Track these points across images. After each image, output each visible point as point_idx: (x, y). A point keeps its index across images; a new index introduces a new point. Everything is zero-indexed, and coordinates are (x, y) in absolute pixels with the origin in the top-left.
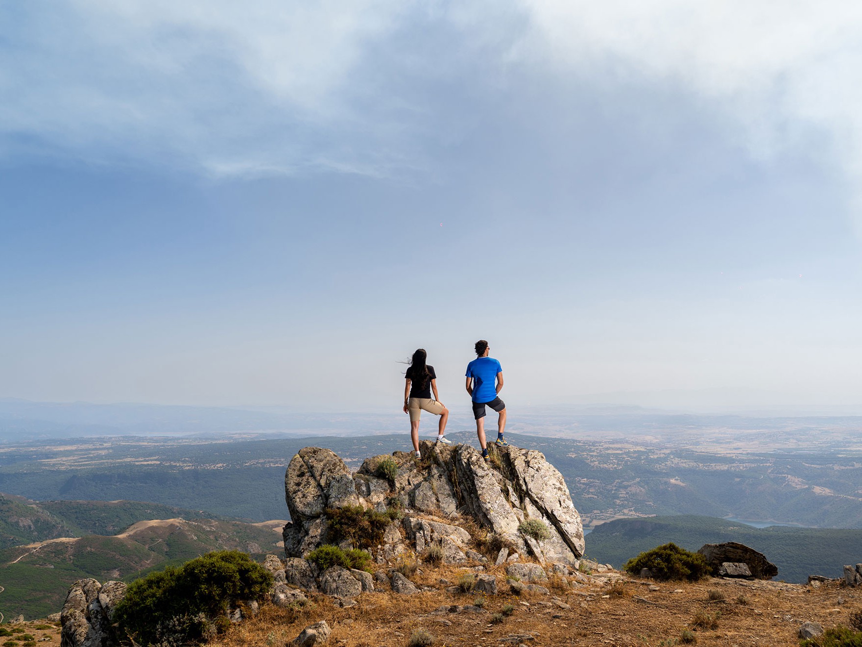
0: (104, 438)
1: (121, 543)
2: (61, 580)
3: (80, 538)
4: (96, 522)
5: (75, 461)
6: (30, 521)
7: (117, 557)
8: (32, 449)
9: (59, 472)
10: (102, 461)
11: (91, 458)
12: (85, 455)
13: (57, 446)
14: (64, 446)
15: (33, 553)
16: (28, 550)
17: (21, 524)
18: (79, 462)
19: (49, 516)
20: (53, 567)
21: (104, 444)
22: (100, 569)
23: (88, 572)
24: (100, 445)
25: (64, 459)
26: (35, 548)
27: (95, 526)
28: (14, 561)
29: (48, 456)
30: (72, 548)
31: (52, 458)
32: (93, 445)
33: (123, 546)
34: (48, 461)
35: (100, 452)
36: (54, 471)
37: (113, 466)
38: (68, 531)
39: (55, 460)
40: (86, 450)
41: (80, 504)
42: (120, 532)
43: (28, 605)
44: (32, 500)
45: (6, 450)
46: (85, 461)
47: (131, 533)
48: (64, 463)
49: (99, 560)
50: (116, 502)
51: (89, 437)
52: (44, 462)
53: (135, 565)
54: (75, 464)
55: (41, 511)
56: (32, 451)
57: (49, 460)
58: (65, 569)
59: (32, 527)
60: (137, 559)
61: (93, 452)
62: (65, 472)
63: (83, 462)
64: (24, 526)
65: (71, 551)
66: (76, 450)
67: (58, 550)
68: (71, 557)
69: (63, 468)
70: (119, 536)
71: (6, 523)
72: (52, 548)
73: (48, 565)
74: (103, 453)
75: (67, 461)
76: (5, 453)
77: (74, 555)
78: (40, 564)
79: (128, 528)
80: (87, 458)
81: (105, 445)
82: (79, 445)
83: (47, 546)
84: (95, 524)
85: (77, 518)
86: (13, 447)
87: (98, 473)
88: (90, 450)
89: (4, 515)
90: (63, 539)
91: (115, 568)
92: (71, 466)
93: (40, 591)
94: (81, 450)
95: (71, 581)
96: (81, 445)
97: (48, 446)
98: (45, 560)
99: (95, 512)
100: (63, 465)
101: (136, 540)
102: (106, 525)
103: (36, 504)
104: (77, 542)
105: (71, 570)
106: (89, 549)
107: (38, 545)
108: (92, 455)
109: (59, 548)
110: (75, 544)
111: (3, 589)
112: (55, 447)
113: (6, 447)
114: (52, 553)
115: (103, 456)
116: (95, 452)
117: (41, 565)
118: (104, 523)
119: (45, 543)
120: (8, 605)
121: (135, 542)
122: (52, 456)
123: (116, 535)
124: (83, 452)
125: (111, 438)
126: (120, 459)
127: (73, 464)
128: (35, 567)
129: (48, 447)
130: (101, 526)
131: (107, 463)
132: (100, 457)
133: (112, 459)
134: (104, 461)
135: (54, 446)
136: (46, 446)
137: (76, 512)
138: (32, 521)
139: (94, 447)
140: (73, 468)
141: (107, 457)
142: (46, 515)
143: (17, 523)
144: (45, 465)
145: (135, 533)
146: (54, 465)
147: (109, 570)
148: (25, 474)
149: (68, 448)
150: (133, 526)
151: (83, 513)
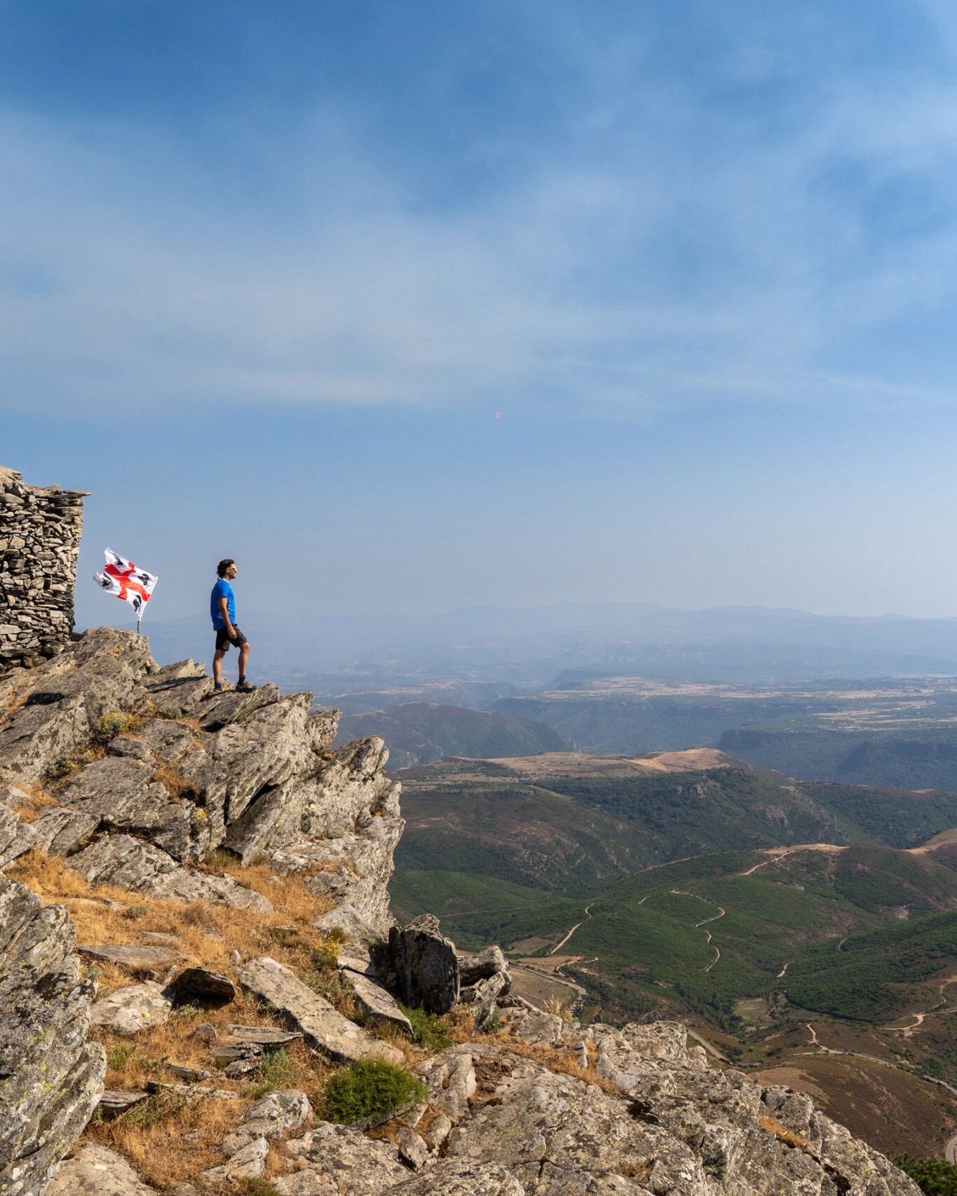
0: (924, 680)
1: (914, 862)
2: (812, 911)
3: (848, 847)
4: (889, 823)
5: (871, 718)
6: (782, 812)
7: (905, 886)
8: (806, 695)
9: (843, 735)
10: (915, 720)
11: (898, 713)
12: (887, 708)
13: (846, 690)
14: (859, 692)
15: (774, 863)
16: (766, 858)
17: (769, 816)
18: (877, 719)
19: (811, 806)
20: (802, 888)
21: (922, 690)
22: (877, 903)
23: (857, 905)
24: (915, 691)
25: (854, 713)
26: (778, 856)
27: (888, 830)
28: (746, 871)
29: (830, 706)
30: (834, 862)
31: (836, 711)
32: (904, 692)
33: (917, 868)
34: (827, 717)
35: (914, 704)
36: (835, 732)
37: (932, 730)
38: (840, 834)
39: (840, 714)
40: (891, 700)
41: (864, 792)
42: (916, 845)
43: (758, 943)
44: (793, 779)
45: (768, 695)
46: (887, 719)
47: (934, 848)
48: (853, 720)
49: (876, 887)
50: (923, 792)
51: (901, 676)
52: (823, 716)
53: (934, 903)
54: (870, 722)
55: (800, 798)
56: (806, 698)
57: (830, 714)
58: (822, 895)
59: (786, 821)
60: (938, 893)
61: (902, 703)
62: (852, 735)
63: (882, 719)
64: (774, 819)
65: (832, 866)
66: (875, 699)
67: (813, 863)
68: (832, 876)
69: (850, 728)
70: (914, 851)
71: (748, 811)
72: (804, 858)
73: (796, 885)
74: (918, 705)
75: (859, 716)
76: (766, 699)
77: (836, 874)
78: (785, 880)
79: (929, 839)
80: (891, 713)
81: (925, 692)
82: (880, 691)
83: (796, 854)
84: (888, 826)
85: (858, 813)
86: (781, 690)
87: (905, 740)
88: (897, 699)
89: (745, 799)
90: (823, 847)
91: (902, 904)
92: (862, 725)
93: (778, 924)
94: (883, 700)
95: (828, 915)
96: (884, 691)
97: (833, 689)
98: (792, 876)
99: (888, 806)
100: (852, 722)
101: (941, 861)
102: (906, 830)
103: (796, 785)
104: (843, 853)
105: (830, 897)
106: (860, 867)
107: (783, 851)
108: (899, 709)
109: (814, 860)
110: (839, 857)
111: (724, 913)
112: (841, 693)
113: (770, 690)
114: (803, 866)
115: (918, 710)
116: (906, 703)
117: (785, 883)
118: (902, 825)
119: (793, 850)
120: (729, 937)
121: (938, 864)
122: (836, 707)
123: (909, 848)
124: (886, 703)
125: (936, 679)
126: (946, 717)
127: (866, 722)
128: (774, 885)
129: (831, 693)
130: (898, 831)
131: (922, 723)
132: (912, 713)
133: (932, 717)
134: (919, 720)
135: (840, 690)
136: (829, 690)
137: (857, 804)
138: (785, 811)
139: (904, 695)
140: (865, 729)
141: (924, 712)
142: (809, 805)
143: (764, 812)
144: (823, 722)
145: (940, 848)
146: (837, 722)
147: (891, 906)
148: (792, 735)
149: (864, 694)
150: (938, 836)
151: (867, 807)
